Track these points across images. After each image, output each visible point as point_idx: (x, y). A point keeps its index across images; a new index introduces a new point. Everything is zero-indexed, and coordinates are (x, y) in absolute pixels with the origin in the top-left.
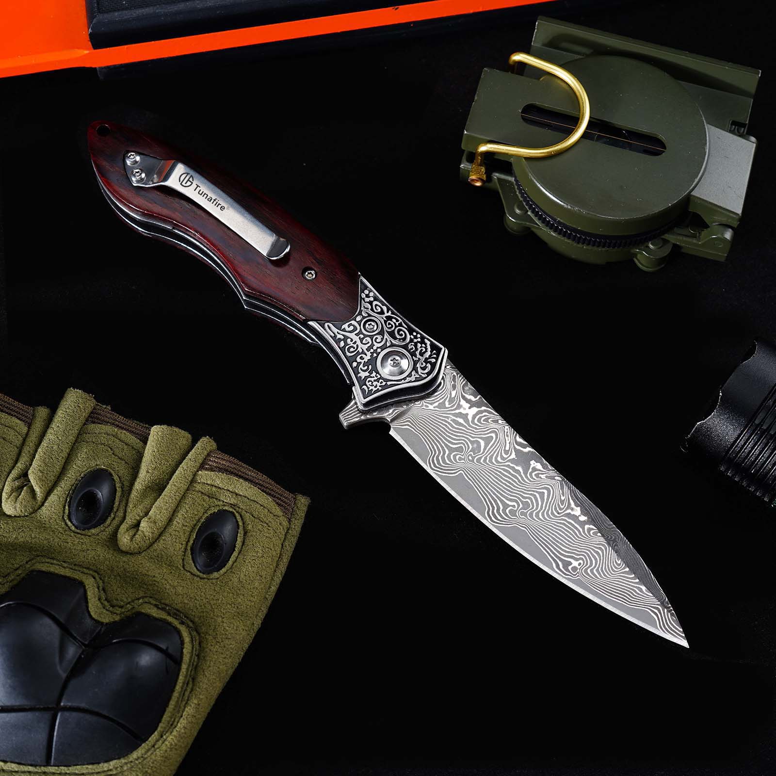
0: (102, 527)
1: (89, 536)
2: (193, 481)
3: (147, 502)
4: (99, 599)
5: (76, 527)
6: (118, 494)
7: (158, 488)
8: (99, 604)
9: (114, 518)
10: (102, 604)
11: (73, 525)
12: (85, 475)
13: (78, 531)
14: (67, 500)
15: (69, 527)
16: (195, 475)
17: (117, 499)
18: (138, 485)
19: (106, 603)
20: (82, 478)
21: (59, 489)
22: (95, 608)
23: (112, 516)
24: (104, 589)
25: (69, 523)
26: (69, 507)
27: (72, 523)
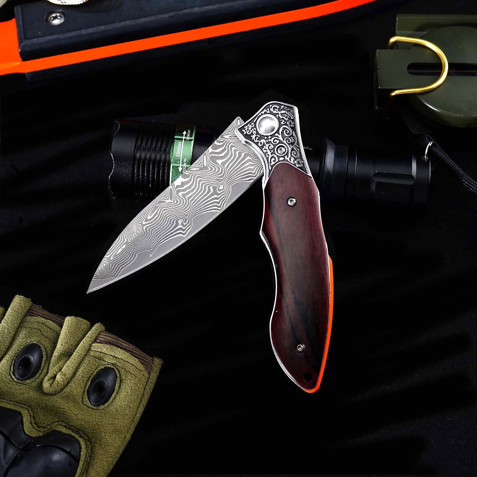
0: (33, 379)
1: (26, 384)
2: (89, 350)
3: (61, 363)
4: (31, 423)
5: (17, 379)
6: (44, 359)
7: (67, 354)
8: (31, 426)
9: (41, 374)
10: (32, 426)
11: (16, 378)
12: (24, 347)
13: (19, 381)
14: (12, 362)
15: (13, 379)
16: (90, 346)
17: (43, 362)
18: (56, 353)
19: (35, 425)
20: (22, 349)
21: (8, 356)
22: (28, 428)
23: (40, 372)
24: (34, 417)
25: (13, 377)
26: (14, 366)
27: (15, 376)
